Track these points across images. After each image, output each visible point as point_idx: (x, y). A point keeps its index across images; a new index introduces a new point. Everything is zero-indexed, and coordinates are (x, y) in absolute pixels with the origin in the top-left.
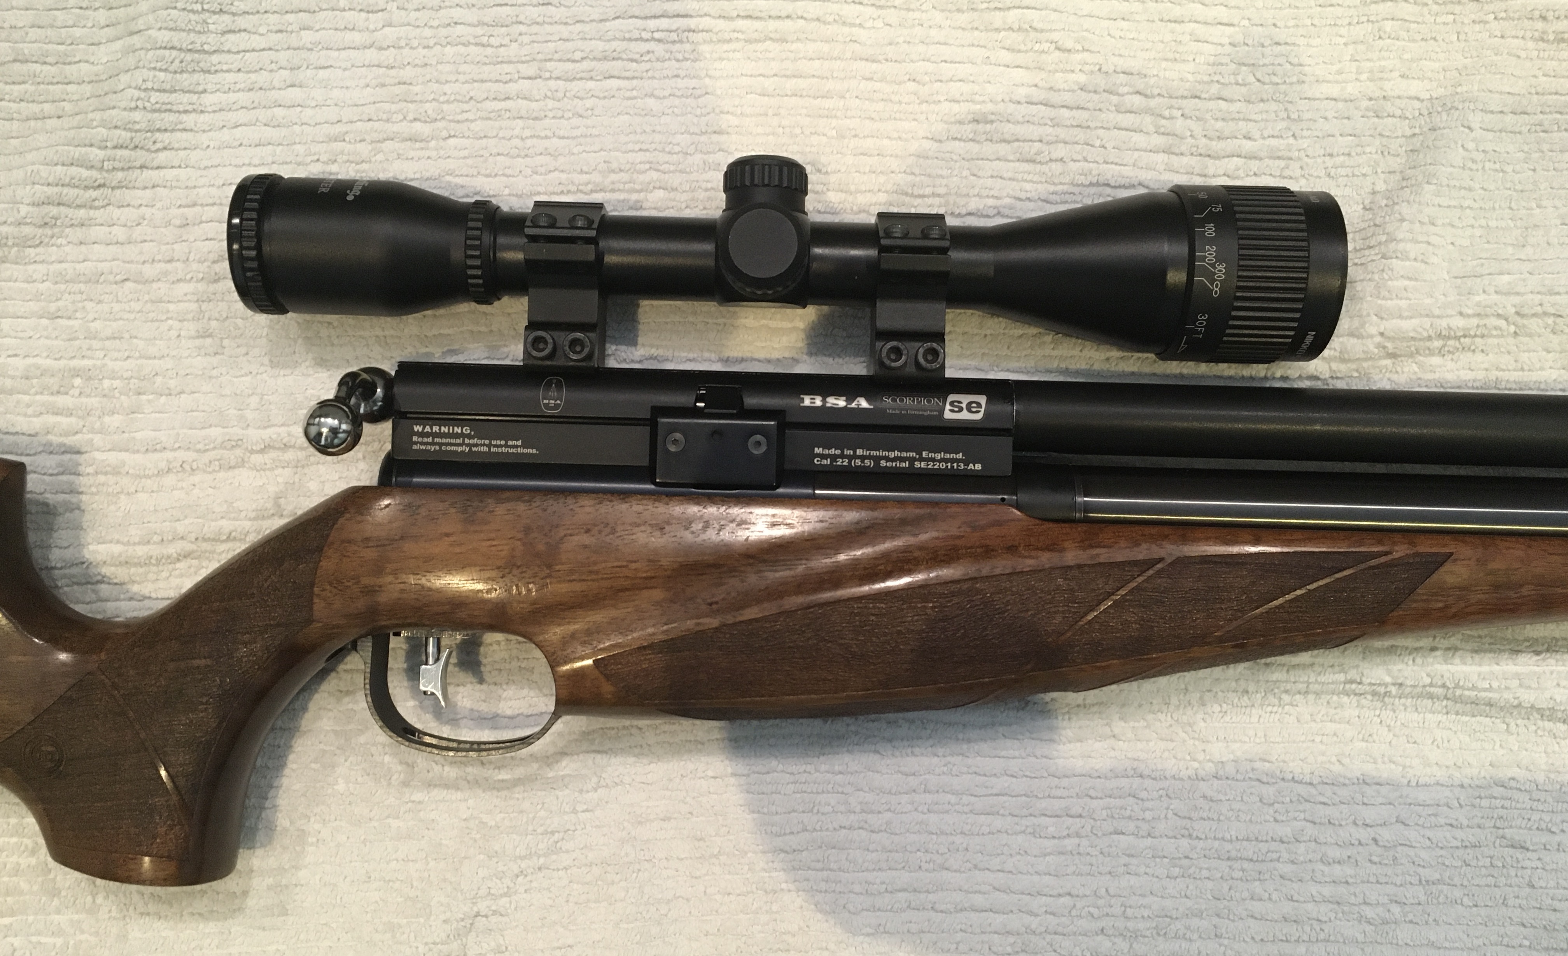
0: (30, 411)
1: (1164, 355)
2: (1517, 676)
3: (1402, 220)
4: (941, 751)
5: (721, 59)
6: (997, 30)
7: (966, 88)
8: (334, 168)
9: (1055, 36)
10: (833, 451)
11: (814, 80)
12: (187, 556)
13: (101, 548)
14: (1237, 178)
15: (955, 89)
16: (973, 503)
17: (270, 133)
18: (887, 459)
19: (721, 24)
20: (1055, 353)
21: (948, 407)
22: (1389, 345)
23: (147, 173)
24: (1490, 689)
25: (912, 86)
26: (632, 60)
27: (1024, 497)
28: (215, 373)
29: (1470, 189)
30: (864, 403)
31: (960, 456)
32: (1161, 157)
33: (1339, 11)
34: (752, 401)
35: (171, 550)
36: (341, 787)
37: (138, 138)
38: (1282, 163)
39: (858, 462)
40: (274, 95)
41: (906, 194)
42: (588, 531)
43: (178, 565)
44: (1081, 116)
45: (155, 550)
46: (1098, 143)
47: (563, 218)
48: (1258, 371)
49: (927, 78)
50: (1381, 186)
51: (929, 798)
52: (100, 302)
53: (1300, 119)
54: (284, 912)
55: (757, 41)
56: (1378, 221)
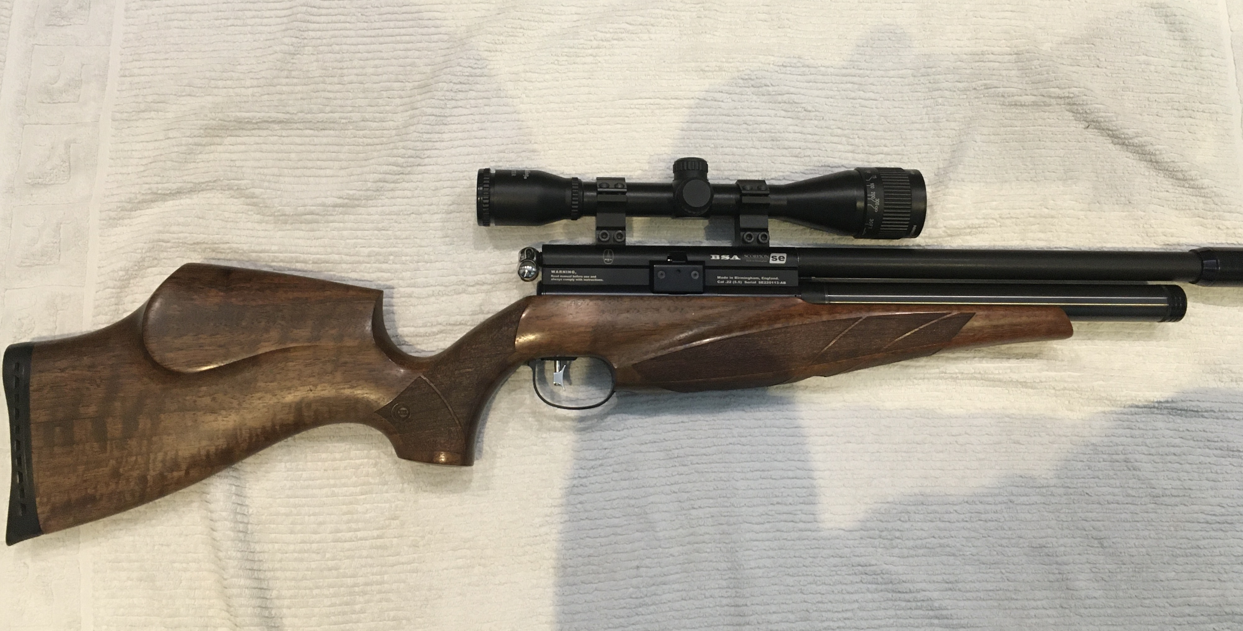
0: (371, 271)
1: (857, 237)
2: (1010, 368)
3: (950, 180)
4: (771, 409)
5: (664, 116)
6: (780, 103)
7: (768, 127)
8: (500, 164)
9: (803, 105)
10: (725, 278)
11: (703, 124)
12: (441, 332)
13: (405, 329)
14: (882, 163)
15: (763, 127)
16: (784, 297)
17: (471, 150)
18: (747, 280)
19: (664, 101)
20: (811, 237)
21: (771, 259)
22: (948, 231)
23: (420, 168)
24: (999, 374)
25: (745, 126)
26: (627, 117)
27: (804, 295)
28: (451, 252)
29: (978, 167)
30: (737, 258)
31: (777, 278)
32: (850, 155)
33: (920, 94)
34: (690, 258)
35: (435, 329)
36: (511, 432)
37: (418, 153)
38: (900, 157)
39: (735, 282)
40: (473, 133)
41: (745, 171)
42: (628, 312)
43: (437, 336)
44: (816, 138)
45: (428, 330)
46: (824, 149)
47: (612, 184)
48: (896, 243)
49: (751, 123)
50: (941, 166)
51: (767, 430)
52: (400, 223)
53: (906, 139)
54: (488, 489)
55: (679, 108)
56: (941, 180)
